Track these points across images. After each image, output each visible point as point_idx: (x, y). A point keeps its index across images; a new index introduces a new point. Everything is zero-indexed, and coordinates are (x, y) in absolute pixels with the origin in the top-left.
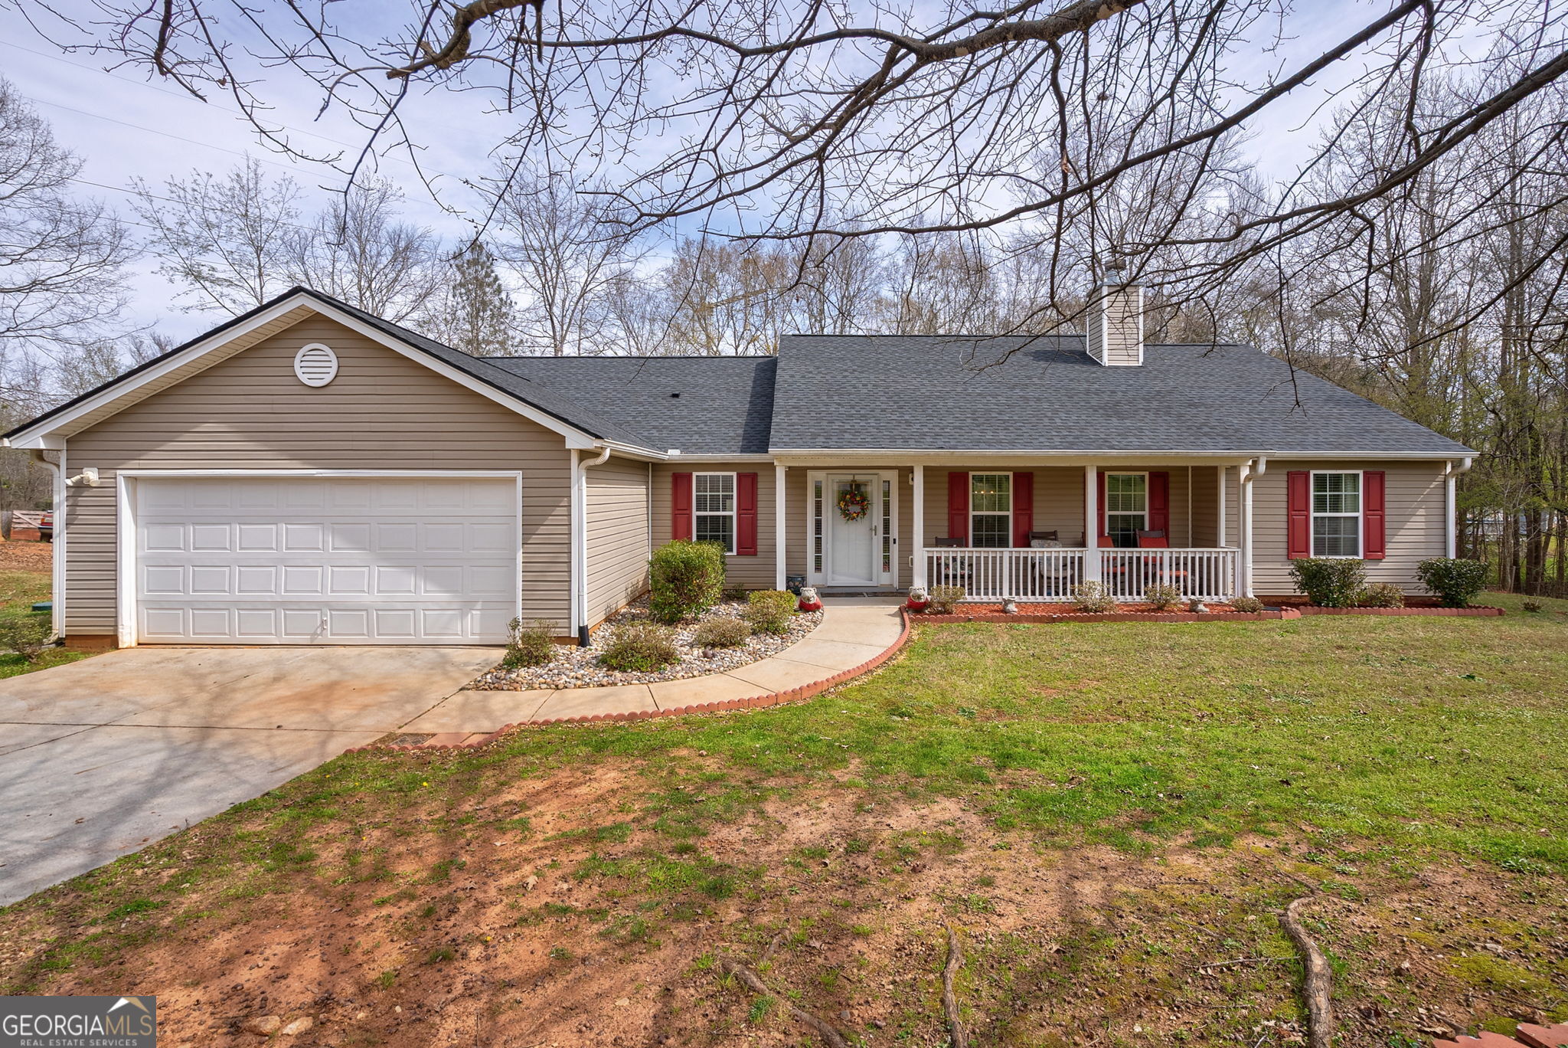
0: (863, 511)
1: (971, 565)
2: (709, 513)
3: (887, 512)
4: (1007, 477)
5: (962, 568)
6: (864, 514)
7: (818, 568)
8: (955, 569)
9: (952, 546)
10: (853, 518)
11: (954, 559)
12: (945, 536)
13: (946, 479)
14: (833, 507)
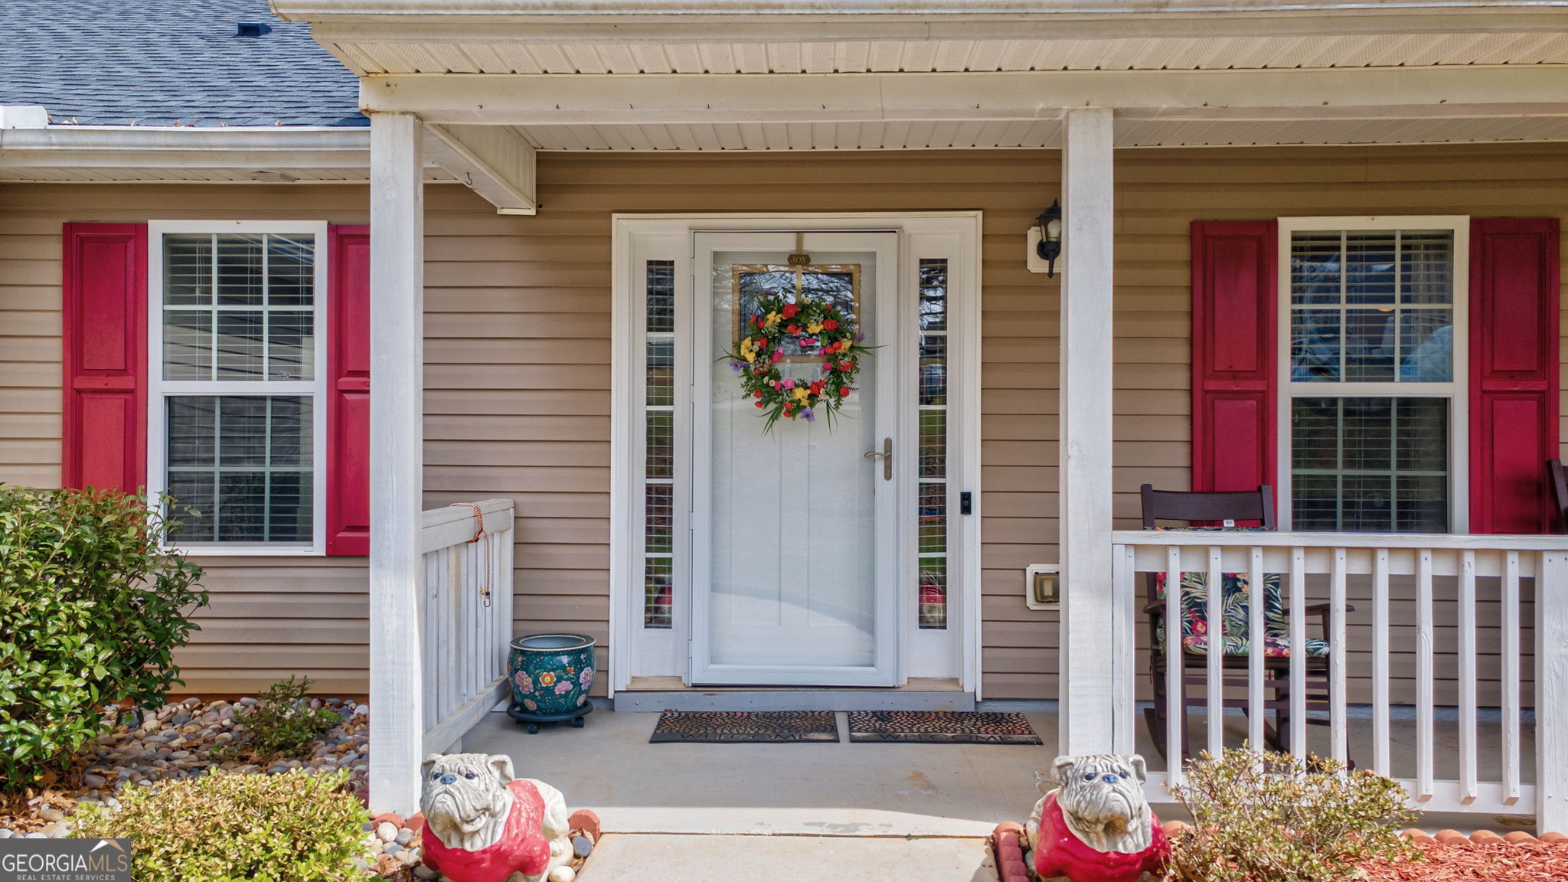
0: (838, 380)
1: (1319, 611)
2: (216, 387)
3: (932, 391)
4: (1442, 242)
5: (1276, 627)
6: (841, 391)
7: (656, 615)
8: (1238, 628)
9: (1215, 524)
10: (794, 409)
11: (1232, 584)
12: (1177, 481)
13: (1181, 250)
14: (715, 360)
